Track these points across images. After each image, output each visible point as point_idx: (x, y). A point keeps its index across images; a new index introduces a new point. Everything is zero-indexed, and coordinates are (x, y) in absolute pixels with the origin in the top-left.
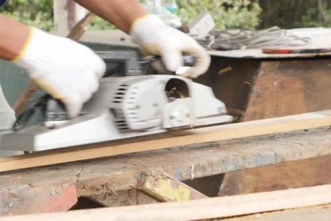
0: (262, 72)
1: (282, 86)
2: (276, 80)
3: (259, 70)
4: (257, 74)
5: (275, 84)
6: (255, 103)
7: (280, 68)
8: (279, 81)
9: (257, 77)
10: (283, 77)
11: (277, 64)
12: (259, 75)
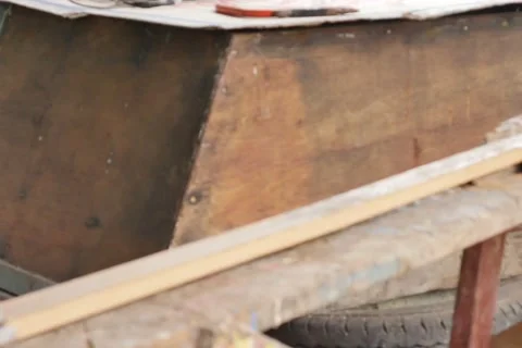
0: (234, 52)
1: (266, 74)
2: (255, 64)
3: (227, 50)
4: (224, 56)
5: (255, 71)
6: (223, 106)
7: (263, 43)
8: (261, 67)
9: (226, 60)
10: (267, 61)
11: (259, 37)
12: (230, 57)
